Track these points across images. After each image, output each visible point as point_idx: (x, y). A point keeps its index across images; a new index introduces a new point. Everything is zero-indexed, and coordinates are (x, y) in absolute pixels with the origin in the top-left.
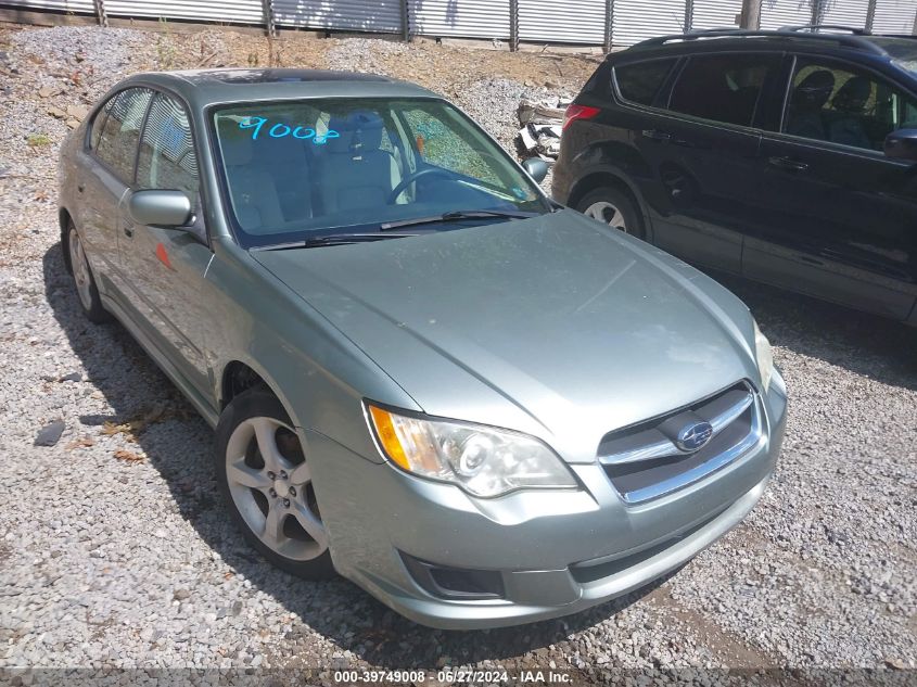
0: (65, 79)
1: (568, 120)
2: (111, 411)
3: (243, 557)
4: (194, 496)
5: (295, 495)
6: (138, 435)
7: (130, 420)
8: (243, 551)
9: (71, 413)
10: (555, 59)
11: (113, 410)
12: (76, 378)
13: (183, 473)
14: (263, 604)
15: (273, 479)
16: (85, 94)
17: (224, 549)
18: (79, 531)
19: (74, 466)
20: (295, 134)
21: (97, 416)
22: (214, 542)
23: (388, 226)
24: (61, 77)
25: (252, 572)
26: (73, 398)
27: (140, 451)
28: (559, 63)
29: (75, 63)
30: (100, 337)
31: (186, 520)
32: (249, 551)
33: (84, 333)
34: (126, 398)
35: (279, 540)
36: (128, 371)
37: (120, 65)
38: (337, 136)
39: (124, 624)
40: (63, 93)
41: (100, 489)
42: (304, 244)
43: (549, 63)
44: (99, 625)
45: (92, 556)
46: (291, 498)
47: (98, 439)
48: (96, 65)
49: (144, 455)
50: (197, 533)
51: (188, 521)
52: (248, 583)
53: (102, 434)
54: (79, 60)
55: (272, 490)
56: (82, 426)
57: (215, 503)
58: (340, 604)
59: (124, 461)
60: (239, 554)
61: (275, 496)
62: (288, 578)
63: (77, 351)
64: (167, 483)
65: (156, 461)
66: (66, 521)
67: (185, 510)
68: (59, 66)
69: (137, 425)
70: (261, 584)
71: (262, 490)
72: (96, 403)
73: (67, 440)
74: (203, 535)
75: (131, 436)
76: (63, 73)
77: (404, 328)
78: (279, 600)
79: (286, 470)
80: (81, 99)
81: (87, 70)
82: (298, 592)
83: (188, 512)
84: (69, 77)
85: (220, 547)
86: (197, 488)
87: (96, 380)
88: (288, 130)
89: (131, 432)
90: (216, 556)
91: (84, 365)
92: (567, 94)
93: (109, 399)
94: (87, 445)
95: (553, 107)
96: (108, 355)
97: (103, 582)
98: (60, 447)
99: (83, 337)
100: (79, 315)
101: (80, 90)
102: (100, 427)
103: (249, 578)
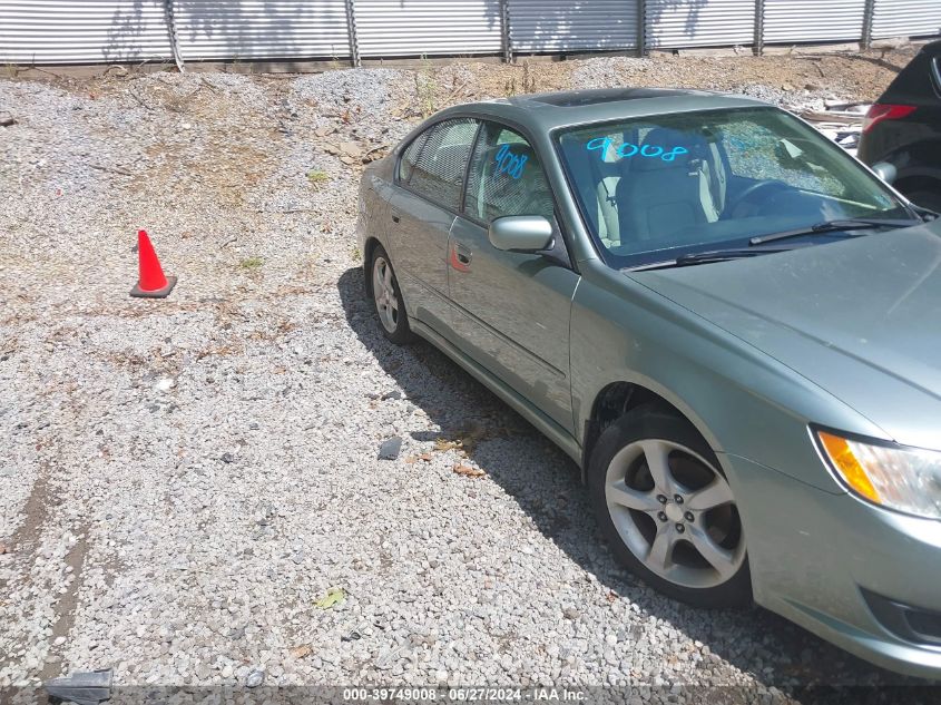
0: (336, 119)
1: (871, 121)
2: (436, 428)
3: (620, 579)
4: (546, 513)
5: (692, 520)
6: (471, 451)
7: (458, 437)
8: (617, 573)
9: (402, 429)
10: (813, 59)
11: (439, 427)
12: (396, 396)
13: (526, 490)
14: (660, 631)
15: (665, 502)
16: (355, 131)
17: (596, 569)
18: (448, 543)
19: (421, 479)
20: (643, 152)
21: (426, 433)
22: (584, 562)
23: (759, 240)
24: (333, 117)
25: (636, 596)
26: (398, 414)
27: (476, 467)
28: (818, 64)
29: (343, 103)
30: (405, 356)
31: (547, 537)
32: (624, 573)
33: (389, 355)
34: (447, 416)
35: (666, 565)
36: (441, 390)
37: (382, 102)
38: (685, 151)
39: (526, 639)
40: (336, 131)
41: (454, 503)
42: (675, 263)
43: (806, 65)
44: (502, 638)
45: (469, 568)
46: (687, 523)
47: (433, 454)
48: (363, 103)
49: (482, 471)
50: (562, 552)
51: (551, 539)
52: (636, 606)
53: (435, 449)
54: (347, 101)
55: (661, 513)
56: (415, 442)
57: (570, 522)
58: (743, 636)
59: (465, 477)
60: (614, 577)
61: (666, 519)
62: (677, 605)
63: (387, 371)
64: (515, 500)
65: (496, 477)
66: (433, 532)
67: (543, 527)
68: (330, 107)
69: (467, 442)
70: (650, 608)
71: (650, 513)
72: (420, 420)
73: (405, 454)
74: (570, 554)
75: (463, 452)
76: (334, 113)
77: (833, 348)
78: (676, 626)
79: (681, 494)
80: (351, 135)
81: (354, 109)
82: (691, 619)
83: (546, 530)
84: (340, 116)
85: (592, 568)
86: (547, 506)
87: (415, 399)
88: (636, 149)
89: (462, 448)
90: (592, 577)
91: (398, 383)
92: (833, 96)
93: (431, 416)
94: (425, 460)
95: (822, 110)
96: (418, 375)
97: (489, 594)
98: (402, 460)
99: (390, 358)
100: (380, 337)
101: (349, 128)
102: (432, 443)
103: (635, 602)
